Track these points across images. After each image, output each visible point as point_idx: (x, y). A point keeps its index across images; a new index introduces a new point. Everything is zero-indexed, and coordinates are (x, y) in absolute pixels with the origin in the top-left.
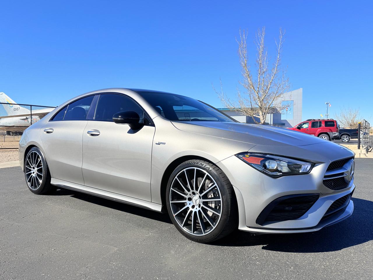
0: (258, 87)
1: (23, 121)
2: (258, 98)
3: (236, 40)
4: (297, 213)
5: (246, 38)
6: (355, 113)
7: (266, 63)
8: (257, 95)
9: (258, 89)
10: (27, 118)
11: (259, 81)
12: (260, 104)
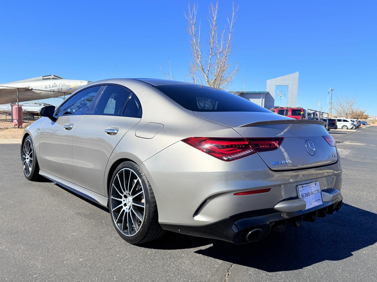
2: (208, 82)
6: (352, 102)
8: (207, 78)
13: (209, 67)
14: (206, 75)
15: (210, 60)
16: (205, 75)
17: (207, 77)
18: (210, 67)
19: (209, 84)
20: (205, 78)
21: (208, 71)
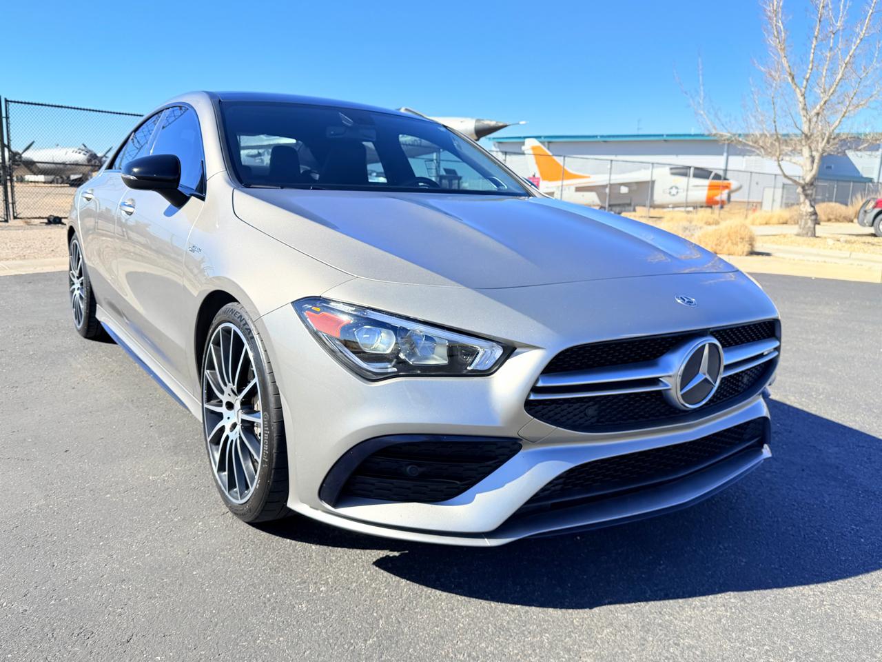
0: (808, 76)
1: (253, 159)
2: (803, 109)
4: (445, 487)
7: (845, 6)
8: (801, 99)
9: (805, 83)
10: (259, 154)
11: (811, 59)
12: (805, 129)
13: (809, 71)
14: (801, 91)
15: (812, 51)
16: (798, 90)
17: (803, 95)
18: (812, 69)
19: (807, 113)
20: (798, 100)
21: (807, 81)
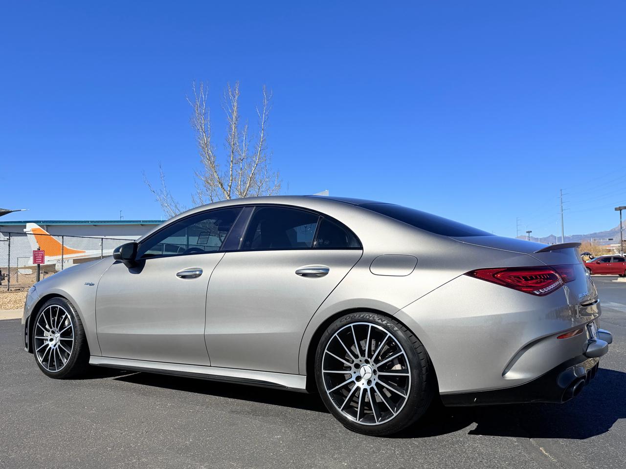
3: (187, 99)
5: (205, 98)
11: (231, 174)
